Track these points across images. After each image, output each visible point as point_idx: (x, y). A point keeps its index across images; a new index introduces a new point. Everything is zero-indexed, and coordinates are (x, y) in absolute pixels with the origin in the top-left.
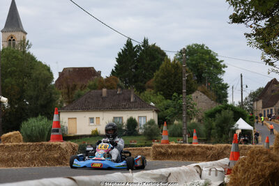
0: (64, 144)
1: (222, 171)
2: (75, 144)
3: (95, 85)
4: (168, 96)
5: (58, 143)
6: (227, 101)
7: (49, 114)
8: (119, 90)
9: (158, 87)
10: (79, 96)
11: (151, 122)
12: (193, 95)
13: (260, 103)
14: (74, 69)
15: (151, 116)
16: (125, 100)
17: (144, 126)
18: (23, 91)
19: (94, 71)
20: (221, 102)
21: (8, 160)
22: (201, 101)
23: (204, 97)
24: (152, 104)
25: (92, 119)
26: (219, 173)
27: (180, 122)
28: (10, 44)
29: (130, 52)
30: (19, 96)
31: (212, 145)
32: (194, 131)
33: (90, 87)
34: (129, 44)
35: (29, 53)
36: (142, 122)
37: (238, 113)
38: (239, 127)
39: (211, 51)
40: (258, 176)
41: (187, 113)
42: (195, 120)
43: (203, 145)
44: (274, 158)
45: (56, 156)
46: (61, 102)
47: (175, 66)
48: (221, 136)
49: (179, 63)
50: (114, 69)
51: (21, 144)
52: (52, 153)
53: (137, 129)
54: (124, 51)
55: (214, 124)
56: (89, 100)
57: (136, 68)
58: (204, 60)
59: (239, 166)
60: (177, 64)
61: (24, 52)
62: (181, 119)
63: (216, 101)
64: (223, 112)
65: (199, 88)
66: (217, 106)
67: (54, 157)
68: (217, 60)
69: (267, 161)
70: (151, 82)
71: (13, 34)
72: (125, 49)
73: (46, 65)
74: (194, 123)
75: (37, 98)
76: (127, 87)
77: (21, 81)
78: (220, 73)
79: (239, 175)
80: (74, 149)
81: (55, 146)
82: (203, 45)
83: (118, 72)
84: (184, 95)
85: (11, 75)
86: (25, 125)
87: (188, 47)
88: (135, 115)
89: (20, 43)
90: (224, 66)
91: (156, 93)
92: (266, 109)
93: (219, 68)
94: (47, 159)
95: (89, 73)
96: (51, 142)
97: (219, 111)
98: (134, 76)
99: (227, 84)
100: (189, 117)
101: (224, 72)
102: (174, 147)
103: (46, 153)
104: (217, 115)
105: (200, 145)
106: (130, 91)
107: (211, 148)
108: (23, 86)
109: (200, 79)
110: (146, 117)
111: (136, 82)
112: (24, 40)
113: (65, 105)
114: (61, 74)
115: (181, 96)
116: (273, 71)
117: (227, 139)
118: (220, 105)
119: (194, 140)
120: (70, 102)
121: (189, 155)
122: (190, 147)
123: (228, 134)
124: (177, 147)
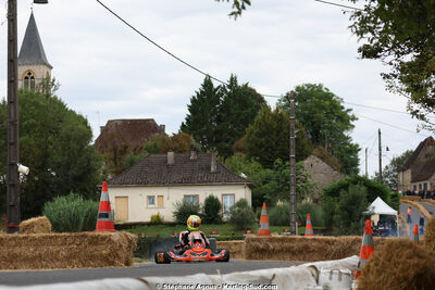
0: (116, 235)
1: (348, 274)
2: (133, 235)
3: (155, 147)
4: (267, 164)
5: (106, 233)
6: (357, 171)
7: (85, 190)
8: (193, 153)
9: (251, 149)
10: (132, 163)
11: (242, 204)
12: (306, 162)
13: (408, 175)
14: (125, 121)
15: (242, 194)
16: (202, 169)
17: (231, 209)
18: (47, 155)
19: (155, 124)
20: (348, 173)
21: (34, 258)
22: (318, 172)
23: (323, 165)
24: (243, 175)
25: (151, 199)
26: (344, 277)
27: (286, 204)
28: (26, 84)
29: (209, 97)
30: (40, 163)
31: (334, 238)
32: (308, 216)
33: (148, 149)
34: (208, 83)
35: (55, 98)
36: (228, 203)
37: (374, 190)
38: (376, 211)
39: (333, 95)
40: (398, 279)
41: (297, 190)
42: (308, 200)
43: (321, 237)
44: (422, 254)
45: (104, 252)
46: (104, 173)
47: (278, 117)
48: (349, 225)
49: (284, 114)
50: (185, 121)
51: (53, 234)
52: (99, 248)
53: (220, 213)
54: (201, 95)
55: (338, 206)
56: (148, 169)
57: (219, 120)
58: (323, 108)
59: (372, 264)
60: (281, 115)
61: (48, 96)
62: (287, 198)
63: (341, 171)
64: (350, 189)
65: (315, 151)
66: (342, 178)
67: (102, 255)
68: (343, 108)
69: (410, 258)
70: (242, 142)
71: (31, 68)
72: (202, 92)
73: (81, 117)
74: (307, 205)
75: (68, 167)
76: (204, 150)
77: (43, 140)
78: (347, 129)
79: (371, 277)
80: (130, 241)
81: (104, 238)
82: (320, 86)
83: (191, 126)
84: (292, 162)
85: (28, 132)
86: (49, 207)
87: (298, 88)
88: (217, 192)
89: (43, 83)
90: (354, 118)
91: (249, 158)
92: (417, 184)
93: (345, 120)
94: (92, 257)
95: (147, 127)
96: (97, 233)
97: (345, 187)
98: (216, 132)
99: (357, 145)
100: (300, 195)
101: (354, 126)
102: (278, 240)
103: (91, 249)
104: (342, 192)
105: (317, 237)
106: (210, 155)
107: (333, 242)
108: (47, 147)
109: (317, 137)
110: (233, 196)
111: (218, 141)
112: (48, 78)
113: (110, 177)
114: (104, 130)
115: (287, 163)
116: (424, 127)
117: (357, 228)
118: (347, 177)
119: (308, 230)
120: (118, 173)
121: (300, 252)
122: (301, 240)
123: (358, 221)
124: (282, 240)
